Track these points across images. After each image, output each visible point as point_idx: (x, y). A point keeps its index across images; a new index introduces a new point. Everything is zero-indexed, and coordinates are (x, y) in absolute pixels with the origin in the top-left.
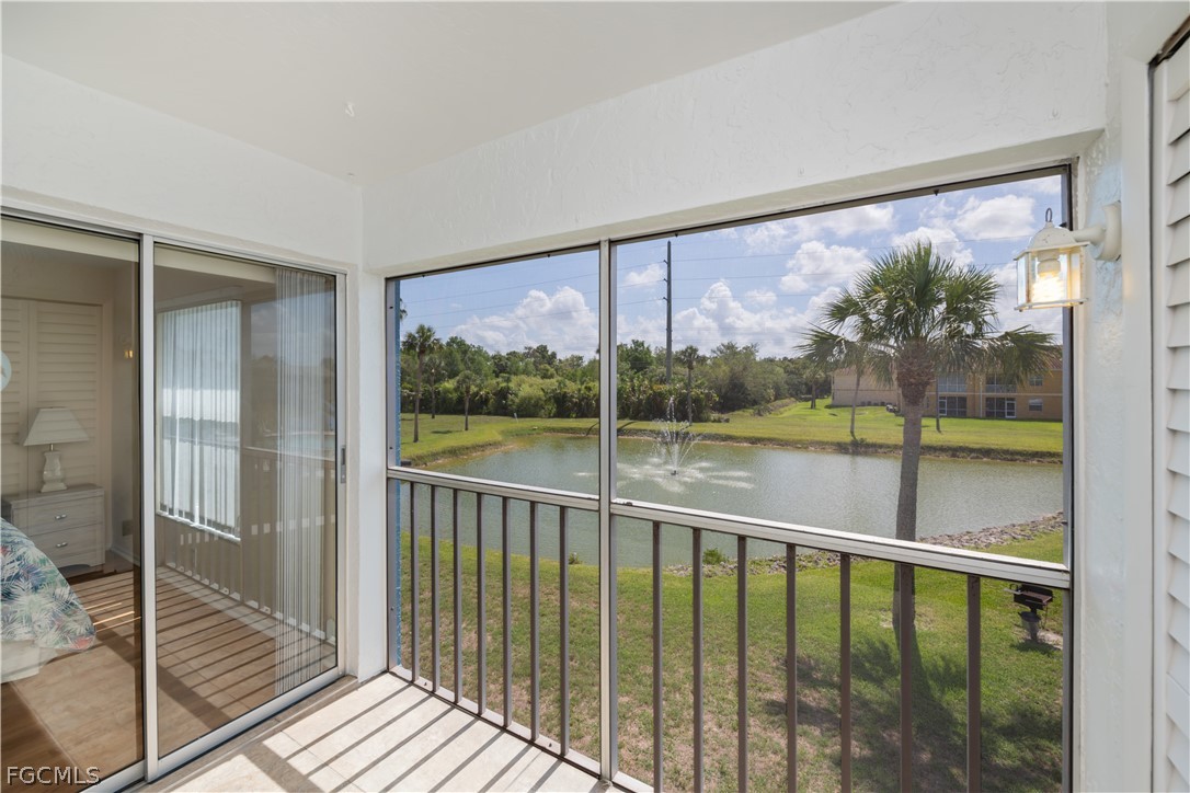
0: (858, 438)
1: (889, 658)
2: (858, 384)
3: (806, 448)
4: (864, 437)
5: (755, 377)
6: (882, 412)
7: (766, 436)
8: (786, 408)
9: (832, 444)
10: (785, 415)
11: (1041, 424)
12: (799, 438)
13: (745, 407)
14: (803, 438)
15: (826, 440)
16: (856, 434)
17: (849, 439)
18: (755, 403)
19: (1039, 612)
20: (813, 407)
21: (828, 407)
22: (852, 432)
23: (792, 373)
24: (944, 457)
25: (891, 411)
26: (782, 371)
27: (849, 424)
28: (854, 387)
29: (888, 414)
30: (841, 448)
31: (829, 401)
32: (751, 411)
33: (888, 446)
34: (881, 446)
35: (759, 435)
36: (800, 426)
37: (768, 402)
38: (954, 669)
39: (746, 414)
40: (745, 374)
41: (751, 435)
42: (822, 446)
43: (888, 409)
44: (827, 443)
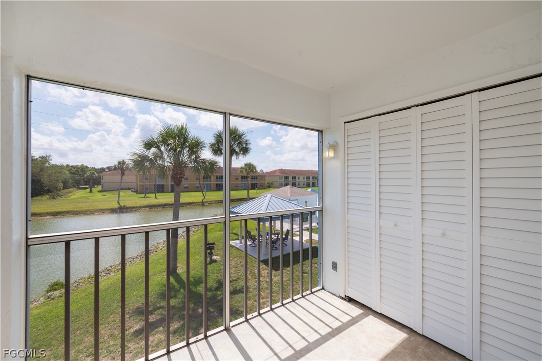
0: (122, 205)
1: (175, 287)
2: (122, 179)
3: (93, 214)
4: (125, 204)
5: (50, 176)
6: (129, 192)
7: (65, 210)
8: (72, 193)
9: (108, 209)
10: (72, 197)
11: (188, 193)
12: (88, 209)
13: (42, 194)
14: (91, 208)
15: (104, 208)
16: (120, 203)
17: (117, 206)
18: (49, 191)
19: (213, 251)
20: (91, 191)
21: (99, 192)
22: (118, 203)
23: (74, 173)
24: (160, 209)
25: (134, 192)
26: (67, 172)
27: (117, 199)
28: (120, 181)
29: (132, 193)
30: (113, 211)
31: (100, 188)
32: (47, 196)
33: (137, 207)
34: (134, 208)
35: (59, 210)
36: (86, 202)
37: (59, 190)
38: (197, 279)
39: (43, 198)
40: (41, 173)
41: (53, 211)
42: (102, 211)
43: (132, 191)
44: (105, 210)
